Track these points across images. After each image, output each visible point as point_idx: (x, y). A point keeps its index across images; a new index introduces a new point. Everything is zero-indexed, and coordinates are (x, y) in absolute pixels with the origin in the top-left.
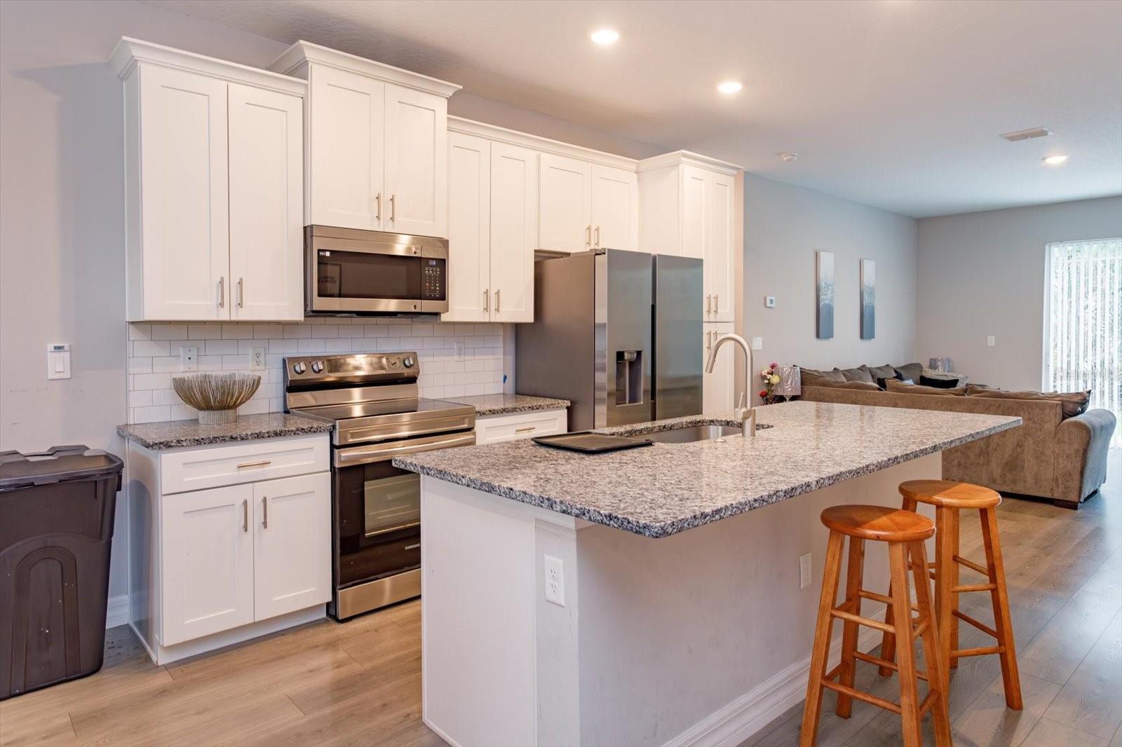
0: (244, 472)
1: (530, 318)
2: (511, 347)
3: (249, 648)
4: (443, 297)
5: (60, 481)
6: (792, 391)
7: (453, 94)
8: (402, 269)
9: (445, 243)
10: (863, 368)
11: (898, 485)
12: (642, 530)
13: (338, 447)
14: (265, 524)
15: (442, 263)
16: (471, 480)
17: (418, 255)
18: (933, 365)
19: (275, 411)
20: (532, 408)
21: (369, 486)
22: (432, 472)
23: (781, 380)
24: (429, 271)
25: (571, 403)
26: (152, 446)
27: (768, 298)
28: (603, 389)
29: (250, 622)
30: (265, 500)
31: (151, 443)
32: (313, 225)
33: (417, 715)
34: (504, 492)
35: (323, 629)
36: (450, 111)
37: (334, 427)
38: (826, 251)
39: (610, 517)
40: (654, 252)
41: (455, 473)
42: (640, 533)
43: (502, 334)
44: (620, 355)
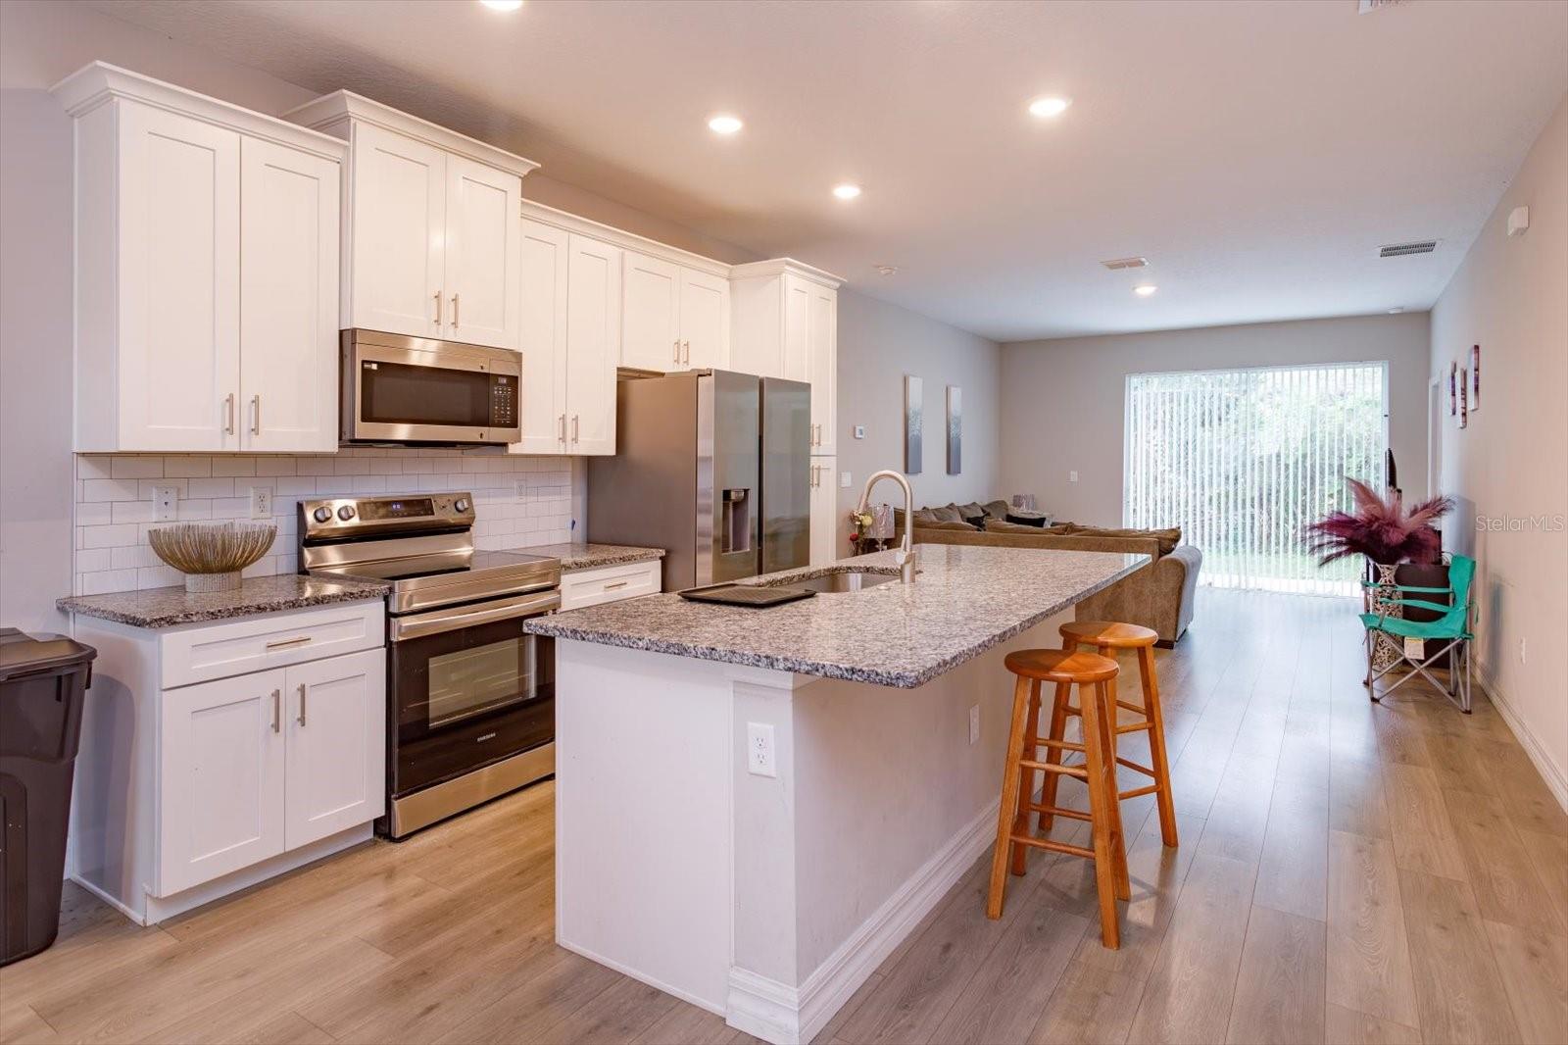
0: (273, 653)
1: (611, 451)
2: (582, 485)
3: (278, 888)
4: (514, 423)
5: (9, 678)
6: (886, 533)
7: (529, 172)
8: (465, 389)
9: (518, 357)
10: (951, 506)
11: (1058, 629)
12: (894, 681)
13: (396, 616)
14: (302, 720)
15: (514, 381)
16: (652, 643)
17: (485, 371)
18: (1017, 502)
19: (285, 572)
20: (623, 559)
21: (434, 663)
22: (591, 636)
23: (874, 520)
24: (498, 390)
25: (667, 552)
26: (149, 624)
27: (858, 428)
28: (704, 535)
29: (277, 853)
30: (302, 689)
31: (148, 620)
32: (356, 329)
33: (546, 938)
34: (703, 654)
35: (371, 853)
36: (526, 193)
37: (391, 590)
38: (914, 376)
39: (853, 671)
40: (762, 375)
41: (626, 636)
42: (892, 685)
43: (570, 469)
44: (727, 494)
